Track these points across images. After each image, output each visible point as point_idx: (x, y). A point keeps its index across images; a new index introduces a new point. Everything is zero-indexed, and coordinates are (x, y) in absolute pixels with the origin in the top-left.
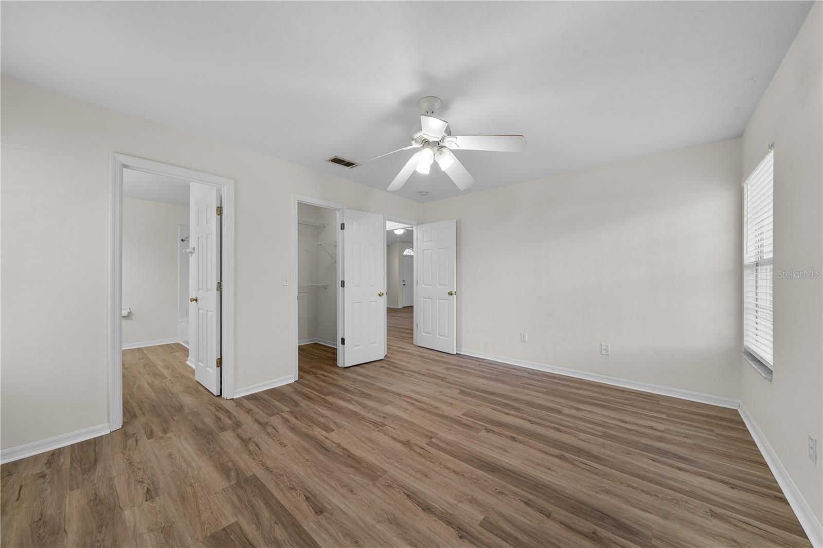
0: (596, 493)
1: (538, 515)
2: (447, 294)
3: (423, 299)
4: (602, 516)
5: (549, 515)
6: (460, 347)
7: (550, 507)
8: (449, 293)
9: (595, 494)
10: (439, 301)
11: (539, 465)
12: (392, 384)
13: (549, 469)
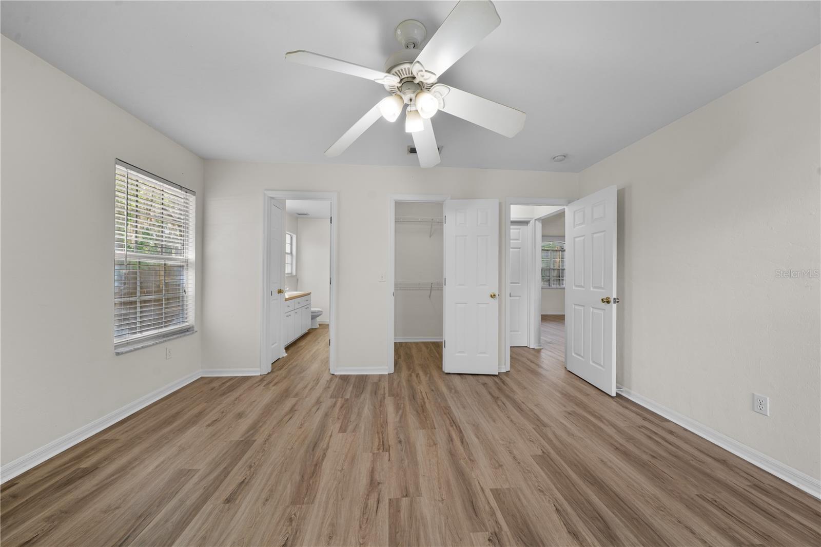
2: (601, 300)
3: (573, 305)
6: (630, 389)
8: (602, 300)
10: (593, 311)
12: (464, 408)
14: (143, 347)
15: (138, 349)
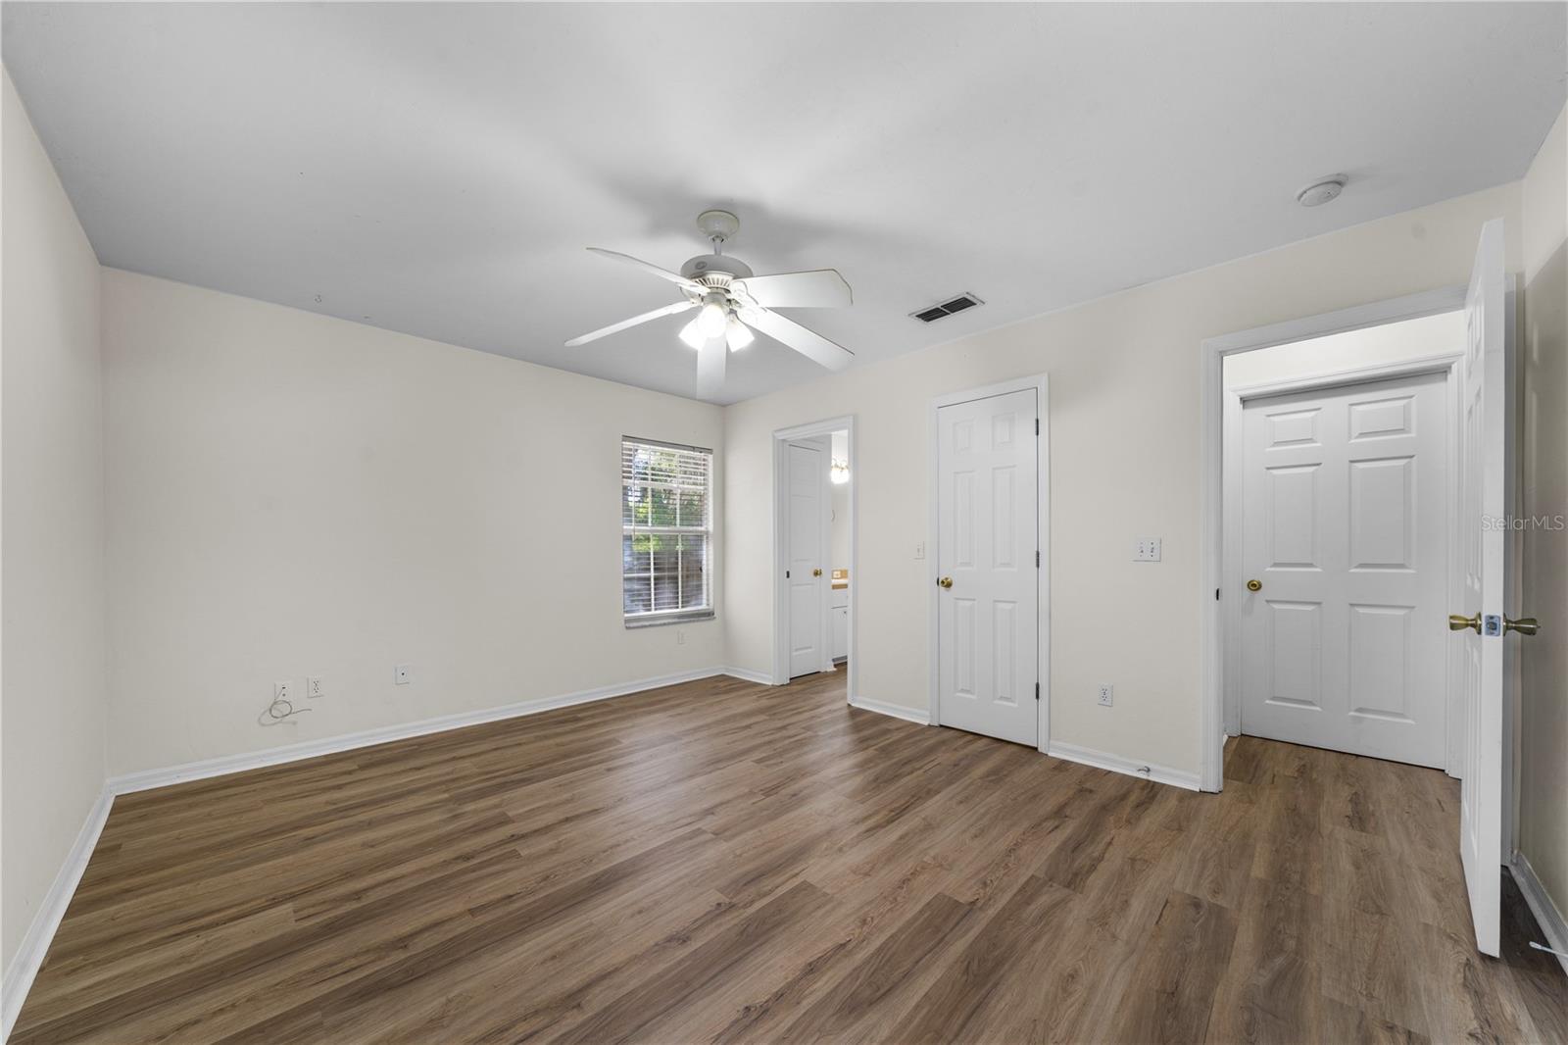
0: (450, 1001)
1: (483, 901)
4: (412, 975)
5: (472, 912)
7: (480, 920)
9: (451, 996)
11: (574, 946)
13: (554, 958)
14: (650, 626)
15: (645, 626)
